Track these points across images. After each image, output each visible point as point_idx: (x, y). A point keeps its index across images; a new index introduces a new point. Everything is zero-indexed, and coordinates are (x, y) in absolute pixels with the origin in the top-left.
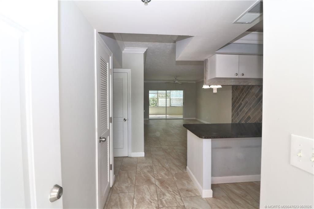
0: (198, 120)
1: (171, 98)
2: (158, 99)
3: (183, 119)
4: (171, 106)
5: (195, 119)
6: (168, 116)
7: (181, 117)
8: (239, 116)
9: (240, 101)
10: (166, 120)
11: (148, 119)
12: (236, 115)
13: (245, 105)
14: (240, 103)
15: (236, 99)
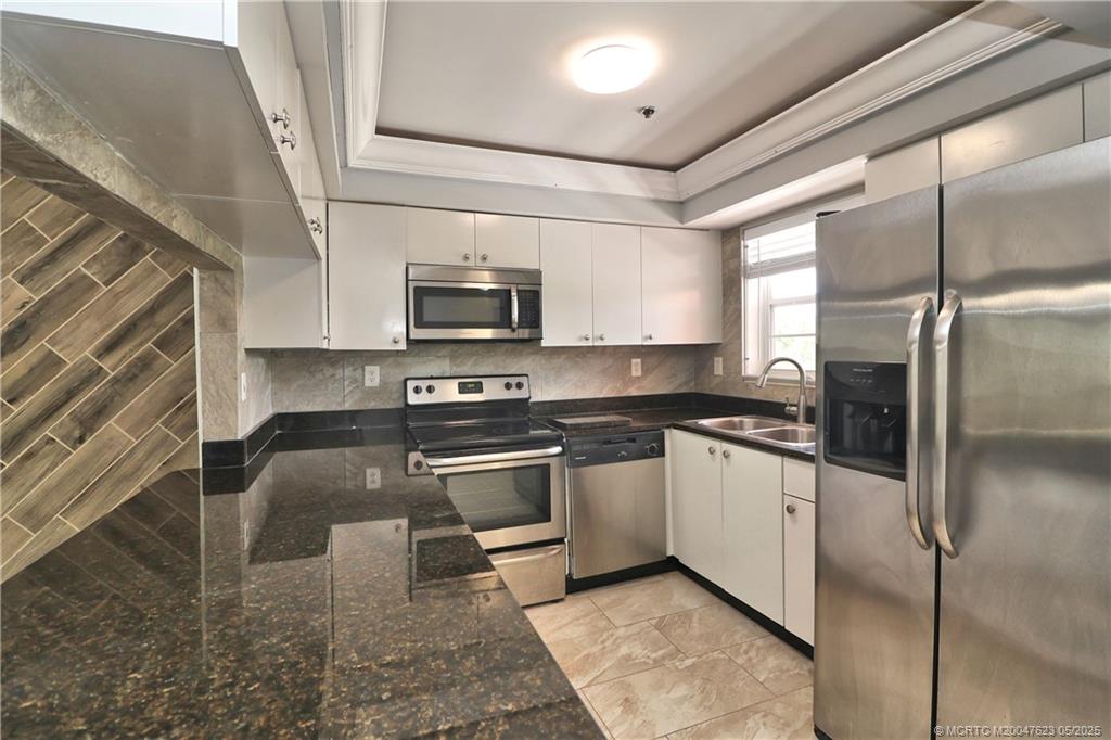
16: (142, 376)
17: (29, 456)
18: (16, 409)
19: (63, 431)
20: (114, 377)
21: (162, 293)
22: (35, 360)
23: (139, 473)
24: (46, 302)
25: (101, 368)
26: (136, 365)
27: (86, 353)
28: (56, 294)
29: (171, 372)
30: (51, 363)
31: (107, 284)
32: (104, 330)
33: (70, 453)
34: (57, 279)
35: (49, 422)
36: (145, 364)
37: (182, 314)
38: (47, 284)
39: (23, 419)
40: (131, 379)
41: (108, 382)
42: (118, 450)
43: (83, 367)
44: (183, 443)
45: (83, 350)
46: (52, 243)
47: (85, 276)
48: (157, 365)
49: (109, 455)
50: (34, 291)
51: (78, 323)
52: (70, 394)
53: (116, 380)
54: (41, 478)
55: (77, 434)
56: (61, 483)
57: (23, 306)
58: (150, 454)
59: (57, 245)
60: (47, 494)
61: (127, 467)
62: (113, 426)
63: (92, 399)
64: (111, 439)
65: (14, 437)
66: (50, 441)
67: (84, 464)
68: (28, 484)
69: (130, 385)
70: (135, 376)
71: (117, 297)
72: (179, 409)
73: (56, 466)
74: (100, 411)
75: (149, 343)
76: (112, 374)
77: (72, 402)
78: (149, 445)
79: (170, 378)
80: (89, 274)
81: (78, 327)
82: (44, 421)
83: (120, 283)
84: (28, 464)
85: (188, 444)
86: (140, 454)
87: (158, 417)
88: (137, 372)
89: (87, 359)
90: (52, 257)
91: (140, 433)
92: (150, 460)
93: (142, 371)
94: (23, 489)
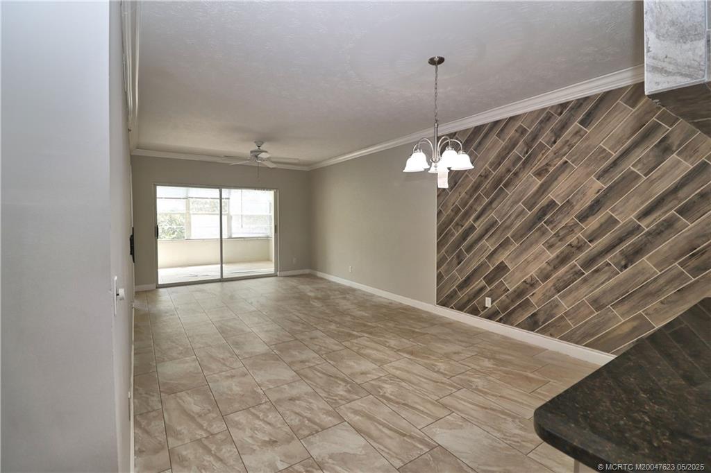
0: (320, 274)
1: (231, 214)
2: (187, 215)
3: (277, 276)
4: (233, 236)
5: (307, 271)
6: (229, 271)
7: (270, 268)
8: (463, 264)
9: (467, 220)
10: (220, 283)
11: (153, 286)
12: (455, 261)
13: (487, 231)
14: (467, 225)
15: (453, 214)
16: (667, 232)
17: (597, 271)
18: (592, 245)
19: (616, 260)
20: (648, 232)
21: (683, 178)
22: (603, 220)
23: (660, 293)
24: (610, 188)
25: (640, 226)
26: (663, 224)
27: (631, 216)
28: (616, 184)
29: (689, 230)
30: (612, 222)
31: (646, 175)
32: (642, 203)
33: (619, 273)
34: (617, 175)
35: (608, 254)
36: (669, 224)
37: (699, 190)
38: (611, 178)
39: (595, 251)
40: (659, 234)
41: (644, 234)
42: (648, 275)
43: (629, 225)
44: (694, 280)
45: (630, 215)
46: (615, 155)
47: (633, 172)
48: (678, 225)
49: (642, 278)
50: (604, 184)
51: (628, 199)
52: (621, 240)
53: (649, 233)
54: (603, 283)
55: (623, 263)
56: (612, 289)
57: (598, 192)
58: (669, 282)
59: (617, 156)
60: (604, 293)
61: (652, 288)
62: (645, 261)
63: (633, 243)
64: (644, 269)
65: (590, 260)
66: (608, 264)
67: (626, 280)
68: (596, 285)
69: (658, 237)
70: (662, 231)
71: (652, 182)
72: (693, 255)
73: (611, 279)
74: (638, 252)
75: (673, 211)
76: (647, 230)
77: (621, 245)
78: (668, 276)
79: (687, 234)
80: (635, 170)
81: (628, 202)
82: (606, 253)
83: (654, 174)
84: (596, 275)
85: (697, 281)
86: (661, 281)
87: (676, 259)
88: (663, 229)
89: (631, 221)
90: (615, 164)
91: (663, 267)
92: (668, 287)
93: (666, 229)
94: (592, 288)
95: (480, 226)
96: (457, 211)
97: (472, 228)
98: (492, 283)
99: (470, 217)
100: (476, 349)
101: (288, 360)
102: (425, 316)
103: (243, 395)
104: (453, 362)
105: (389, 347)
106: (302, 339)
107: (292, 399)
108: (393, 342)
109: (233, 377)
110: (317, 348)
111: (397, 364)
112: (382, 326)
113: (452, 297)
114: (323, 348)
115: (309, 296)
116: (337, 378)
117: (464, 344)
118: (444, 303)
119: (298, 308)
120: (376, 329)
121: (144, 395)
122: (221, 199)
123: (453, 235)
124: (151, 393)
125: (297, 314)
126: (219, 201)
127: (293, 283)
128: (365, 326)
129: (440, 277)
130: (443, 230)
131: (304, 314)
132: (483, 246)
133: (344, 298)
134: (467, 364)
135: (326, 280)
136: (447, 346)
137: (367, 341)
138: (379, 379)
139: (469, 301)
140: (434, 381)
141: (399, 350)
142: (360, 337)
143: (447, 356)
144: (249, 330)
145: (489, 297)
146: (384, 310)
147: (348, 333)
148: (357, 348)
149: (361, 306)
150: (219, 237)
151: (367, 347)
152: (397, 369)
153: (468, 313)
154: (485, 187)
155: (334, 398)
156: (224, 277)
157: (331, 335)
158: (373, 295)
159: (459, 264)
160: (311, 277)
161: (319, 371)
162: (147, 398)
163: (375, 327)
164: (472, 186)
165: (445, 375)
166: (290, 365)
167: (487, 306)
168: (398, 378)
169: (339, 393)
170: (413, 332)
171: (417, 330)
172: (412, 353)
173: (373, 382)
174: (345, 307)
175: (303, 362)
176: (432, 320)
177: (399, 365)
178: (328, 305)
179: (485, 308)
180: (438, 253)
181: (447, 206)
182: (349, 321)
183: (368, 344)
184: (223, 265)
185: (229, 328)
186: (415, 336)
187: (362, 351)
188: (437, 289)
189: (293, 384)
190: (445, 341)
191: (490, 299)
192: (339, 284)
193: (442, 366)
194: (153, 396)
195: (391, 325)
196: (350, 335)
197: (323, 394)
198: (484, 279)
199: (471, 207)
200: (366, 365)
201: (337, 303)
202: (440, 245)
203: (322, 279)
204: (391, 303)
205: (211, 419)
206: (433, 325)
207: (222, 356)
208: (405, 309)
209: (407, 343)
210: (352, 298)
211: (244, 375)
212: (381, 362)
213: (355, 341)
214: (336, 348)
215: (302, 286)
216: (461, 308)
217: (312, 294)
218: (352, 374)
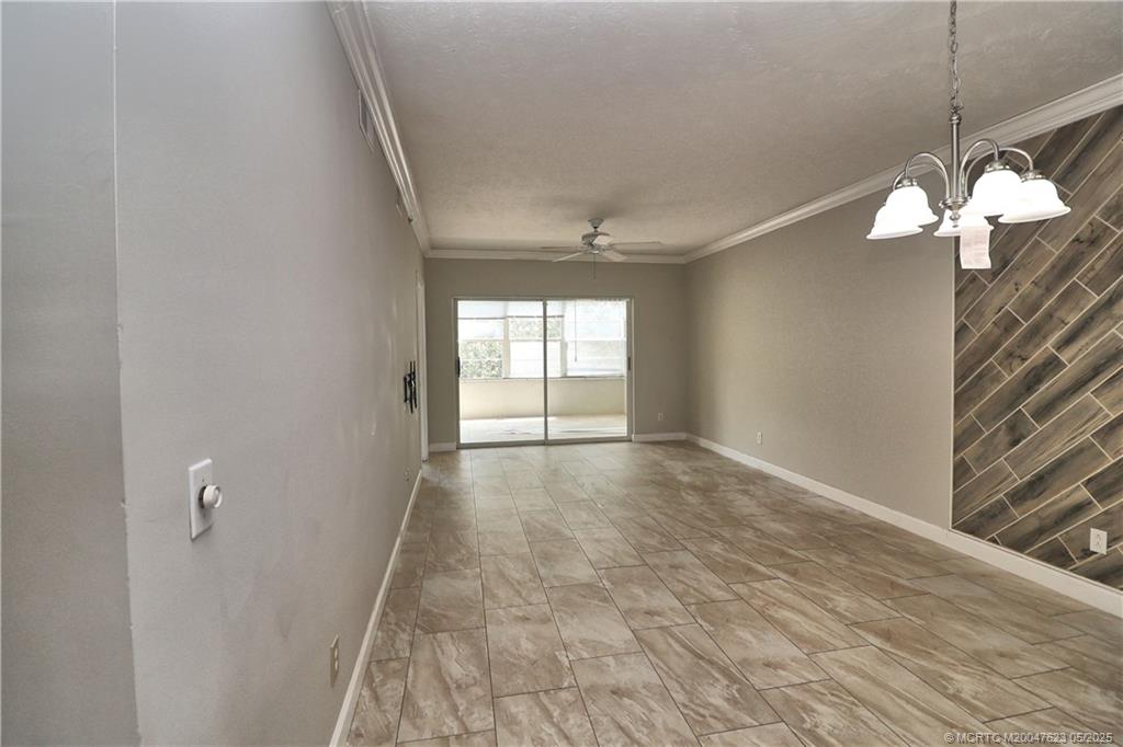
0: (704, 443)
1: (567, 339)
2: (506, 342)
3: (631, 441)
4: (569, 374)
5: (683, 436)
6: (558, 429)
7: (619, 427)
8: (1026, 446)
9: (1038, 346)
10: (542, 448)
11: (453, 446)
12: (1003, 438)
13: (1096, 371)
14: (1036, 356)
15: (997, 332)
95: (1074, 360)
96: (1009, 324)
97: (1052, 364)
98: (1110, 496)
99: (1045, 338)
100: (1063, 654)
101: (625, 604)
102: (921, 548)
103: (535, 662)
104: (995, 679)
105: (832, 611)
106: (656, 566)
107: (617, 692)
108: (843, 603)
109: (526, 619)
110: (680, 588)
111: (849, 656)
112: (821, 562)
113: (993, 517)
114: (692, 591)
115: (680, 482)
116: (711, 662)
117: (1027, 634)
118: (972, 526)
119: (659, 503)
120: (805, 565)
121: (393, 627)
122: (545, 317)
123: (997, 379)
124: (403, 625)
125: (655, 514)
126: (542, 320)
127: (656, 456)
128: (783, 554)
129: (961, 470)
130: (972, 370)
131: (666, 514)
132: (1085, 406)
133: (745, 492)
134: (1037, 691)
135: (713, 453)
136: (978, 633)
137: (784, 589)
138: (804, 686)
139: (1041, 532)
140: (946, 723)
141: (856, 624)
142: (770, 578)
143: (981, 661)
144: (568, 533)
145: (1100, 527)
146: (828, 526)
147: (744, 565)
148: (762, 603)
149: (777, 512)
150: (542, 376)
151: (782, 604)
152: (849, 668)
153: (1039, 558)
154: (1092, 268)
155: (701, 711)
156: (549, 438)
157: (712, 565)
158: (805, 492)
159: (1015, 442)
160: (688, 447)
161: (678, 640)
162: (395, 632)
163: (803, 561)
164: (1053, 267)
165: (973, 710)
166: (627, 615)
167: (1092, 549)
168: (850, 693)
169: (712, 700)
170: (893, 585)
171: (901, 581)
172: (887, 636)
173: (789, 691)
174: (746, 511)
175: (649, 613)
176: (939, 562)
177: (853, 659)
178: (713, 504)
179: (1087, 553)
180: (957, 415)
181: (982, 316)
182: (749, 540)
183: (787, 596)
184: (549, 419)
185: (539, 526)
186: (896, 594)
187: (772, 612)
188: (955, 496)
189: (626, 659)
190: (976, 620)
191: (1104, 534)
192: (737, 464)
193: (966, 684)
194: (404, 631)
195: (841, 560)
196: (749, 570)
197: (680, 697)
198: (1087, 484)
199: (1049, 315)
200: (776, 647)
201: (730, 501)
202: (961, 401)
203: (708, 451)
204: (842, 512)
205: (474, 698)
206: (944, 573)
207: (518, 576)
208: (876, 530)
209: (877, 608)
210: (760, 493)
211: (545, 620)
212: (814, 646)
213: (758, 585)
214: (719, 594)
215: (671, 463)
216: (1019, 544)
217: (686, 479)
218: (745, 662)
